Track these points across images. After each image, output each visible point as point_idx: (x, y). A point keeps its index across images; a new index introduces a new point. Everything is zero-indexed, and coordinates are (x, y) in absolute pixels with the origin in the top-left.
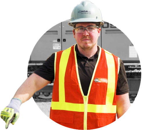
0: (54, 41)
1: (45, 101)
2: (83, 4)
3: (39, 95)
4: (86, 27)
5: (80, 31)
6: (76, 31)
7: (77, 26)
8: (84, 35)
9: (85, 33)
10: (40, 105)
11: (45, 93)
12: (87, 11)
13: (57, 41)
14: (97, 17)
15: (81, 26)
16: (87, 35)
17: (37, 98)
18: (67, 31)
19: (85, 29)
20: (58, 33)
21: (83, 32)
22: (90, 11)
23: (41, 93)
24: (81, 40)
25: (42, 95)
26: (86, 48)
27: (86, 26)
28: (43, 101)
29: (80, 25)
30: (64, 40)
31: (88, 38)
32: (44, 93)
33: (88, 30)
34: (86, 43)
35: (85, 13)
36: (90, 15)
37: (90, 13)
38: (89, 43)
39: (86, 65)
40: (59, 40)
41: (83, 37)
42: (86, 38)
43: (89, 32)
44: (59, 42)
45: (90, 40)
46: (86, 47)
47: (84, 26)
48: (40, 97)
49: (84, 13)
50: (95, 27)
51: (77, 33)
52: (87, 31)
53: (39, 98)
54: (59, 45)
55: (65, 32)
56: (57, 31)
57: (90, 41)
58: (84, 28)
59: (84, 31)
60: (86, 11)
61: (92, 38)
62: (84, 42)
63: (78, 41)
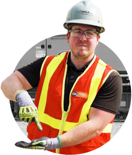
0: (37, 48)
5: (76, 35)
6: (72, 34)
7: (73, 28)
8: (80, 39)
9: (83, 38)
12: (89, 12)
13: (40, 48)
14: (99, 21)
15: (79, 29)
16: (85, 41)
19: (84, 33)
21: (80, 37)
22: (92, 13)
24: (77, 45)
29: (78, 27)
30: (50, 47)
34: (82, 50)
35: (87, 14)
36: (92, 17)
37: (91, 15)
40: (43, 47)
41: (79, 42)
43: (87, 37)
44: (43, 49)
45: (87, 46)
46: (81, 54)
47: (82, 29)
49: (85, 13)
51: (73, 37)
52: (85, 35)
54: (43, 52)
57: (87, 48)
59: (81, 35)
60: (87, 12)
61: (89, 45)
62: (79, 48)
63: (73, 46)
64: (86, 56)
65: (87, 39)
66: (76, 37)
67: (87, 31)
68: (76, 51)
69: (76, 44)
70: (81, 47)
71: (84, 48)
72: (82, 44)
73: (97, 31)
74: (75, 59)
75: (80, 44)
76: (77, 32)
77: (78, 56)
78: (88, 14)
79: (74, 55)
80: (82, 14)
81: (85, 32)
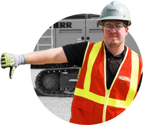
0: (78, 39)
1: (70, 97)
2: (112, 3)
3: (64, 91)
4: (113, 25)
5: (108, 29)
8: (111, 32)
9: (113, 30)
10: (65, 100)
11: (70, 89)
12: (115, 10)
13: (81, 39)
14: (124, 16)
15: (109, 24)
16: (115, 33)
17: (62, 93)
18: (90, 30)
20: (82, 31)
21: (111, 30)
22: (118, 10)
23: (66, 89)
25: (67, 90)
26: (113, 45)
27: (114, 23)
28: (68, 96)
30: (88, 38)
31: (115, 35)
32: (68, 89)
33: (115, 27)
34: (114, 40)
36: (118, 13)
38: (116, 40)
39: (111, 62)
40: (83, 38)
41: (111, 34)
42: (114, 35)
43: (116, 29)
44: (83, 40)
46: (113, 43)
47: (112, 23)
48: (65, 92)
49: (112, 11)
50: (123, 26)
52: (115, 29)
53: (64, 94)
55: (89, 31)
56: (81, 30)
57: (117, 38)
58: (111, 26)
59: (112, 29)
61: (119, 36)
62: (111, 39)
63: (106, 38)
64: (118, 45)
65: (116, 31)
66: (107, 31)
67: (116, 25)
68: (109, 42)
69: (108, 36)
70: (112, 38)
71: (115, 38)
72: (113, 36)
73: (124, 24)
74: (109, 48)
75: (112, 36)
76: (108, 27)
77: (112, 46)
78: (115, 11)
79: (109, 45)
80: (110, 12)
81: (114, 26)
